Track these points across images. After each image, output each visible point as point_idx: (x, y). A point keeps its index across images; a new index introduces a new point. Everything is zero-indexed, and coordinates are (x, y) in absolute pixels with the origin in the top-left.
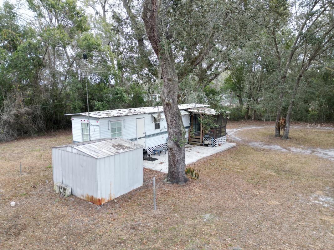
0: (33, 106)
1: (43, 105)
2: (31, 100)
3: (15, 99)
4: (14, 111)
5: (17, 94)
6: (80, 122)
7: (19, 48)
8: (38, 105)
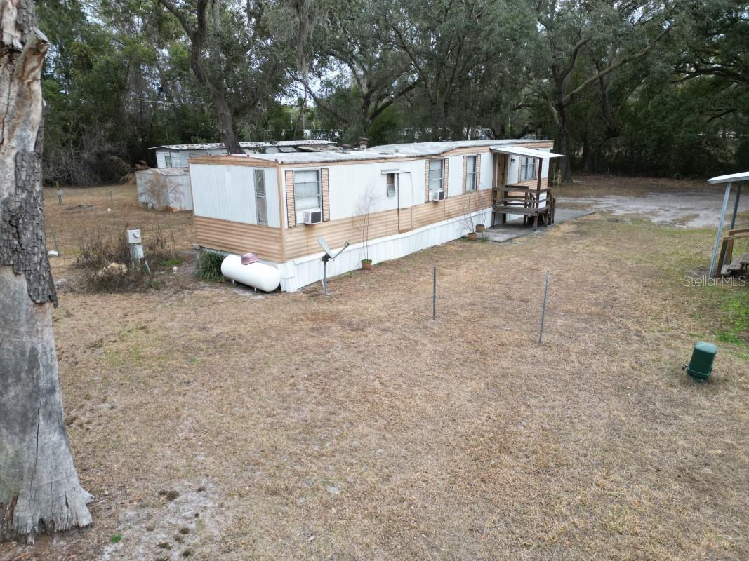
0: (117, 143)
1: (129, 142)
2: (114, 134)
3: (95, 134)
4: (95, 149)
5: (97, 127)
6: (164, 156)
7: (95, 67)
8: (122, 142)
